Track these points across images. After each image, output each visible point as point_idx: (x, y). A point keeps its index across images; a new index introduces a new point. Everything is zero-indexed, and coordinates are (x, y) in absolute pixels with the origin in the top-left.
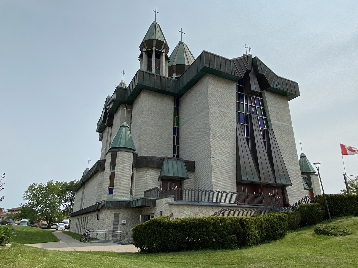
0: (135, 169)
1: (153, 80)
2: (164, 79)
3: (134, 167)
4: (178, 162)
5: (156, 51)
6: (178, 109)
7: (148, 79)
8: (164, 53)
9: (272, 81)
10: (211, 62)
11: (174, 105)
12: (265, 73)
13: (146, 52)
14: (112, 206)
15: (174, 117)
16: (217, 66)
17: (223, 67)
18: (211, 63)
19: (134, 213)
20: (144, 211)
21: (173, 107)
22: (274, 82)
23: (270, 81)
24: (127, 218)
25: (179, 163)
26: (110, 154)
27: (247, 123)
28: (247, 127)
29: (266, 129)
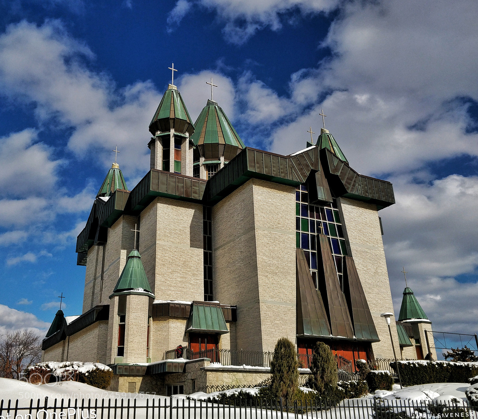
0: (151, 319)
1: (172, 183)
2: (188, 181)
3: (150, 317)
4: (212, 309)
5: (175, 136)
6: (210, 223)
7: (166, 183)
8: (188, 138)
9: (350, 184)
10: (257, 163)
11: (204, 218)
12: (340, 172)
13: (161, 138)
14: (126, 371)
15: (204, 237)
16: (267, 169)
17: (275, 169)
18: (258, 165)
19: (154, 381)
20: (167, 379)
21: (202, 221)
22: (354, 185)
23: (347, 184)
24: (146, 388)
25: (214, 310)
26: (117, 299)
27: (313, 248)
28: (313, 254)
29: (342, 256)
